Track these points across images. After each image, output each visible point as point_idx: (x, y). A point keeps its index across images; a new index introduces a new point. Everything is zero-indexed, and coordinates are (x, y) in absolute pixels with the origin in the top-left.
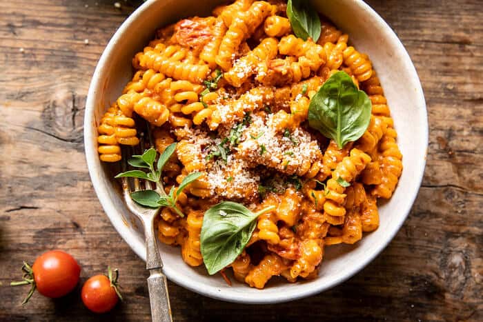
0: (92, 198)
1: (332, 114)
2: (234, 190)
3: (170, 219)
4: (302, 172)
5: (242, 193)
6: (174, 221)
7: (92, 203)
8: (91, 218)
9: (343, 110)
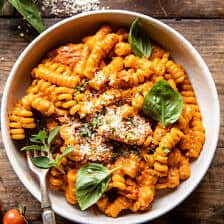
1: (158, 106)
2: (97, 156)
3: (56, 175)
4: (140, 143)
5: (102, 158)
6: (59, 176)
9: (165, 103)
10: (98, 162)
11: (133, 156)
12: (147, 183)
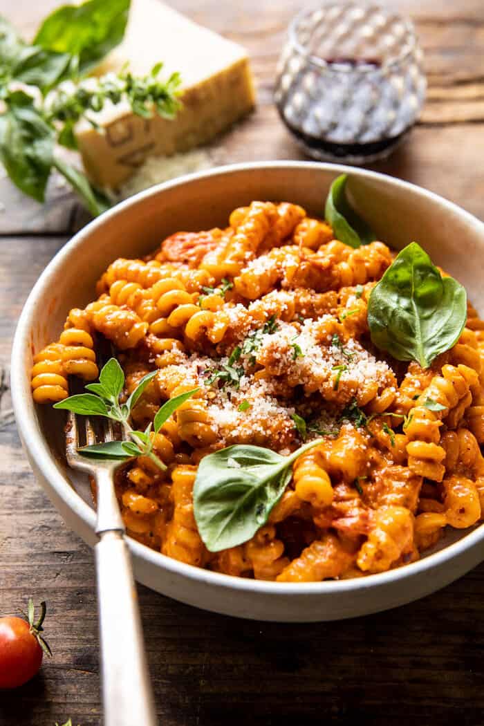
0: (14, 511)
1: (406, 315)
2: (253, 423)
3: (141, 480)
4: (365, 395)
5: (266, 428)
6: (149, 486)
7: (14, 517)
8: (9, 540)
9: (423, 313)
10: (254, 440)
11: (349, 427)
12: (390, 497)
